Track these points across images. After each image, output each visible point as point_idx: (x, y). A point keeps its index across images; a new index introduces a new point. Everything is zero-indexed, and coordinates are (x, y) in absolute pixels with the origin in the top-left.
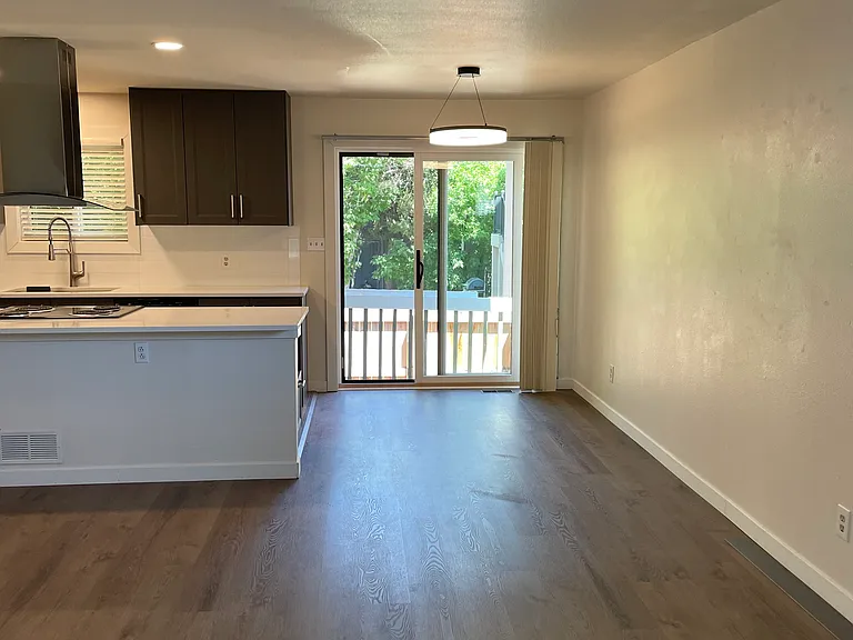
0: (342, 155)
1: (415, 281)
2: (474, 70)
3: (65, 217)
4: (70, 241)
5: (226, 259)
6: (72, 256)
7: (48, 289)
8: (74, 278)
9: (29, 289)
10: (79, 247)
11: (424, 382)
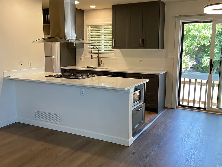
0: (184, 23)
1: (209, 71)
3: (97, 47)
4: (99, 53)
5: (141, 60)
6: (99, 58)
7: (92, 68)
8: (99, 65)
9: (88, 67)
10: (101, 56)
11: (211, 110)
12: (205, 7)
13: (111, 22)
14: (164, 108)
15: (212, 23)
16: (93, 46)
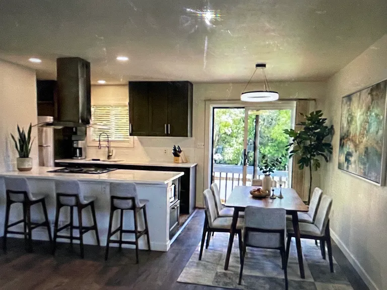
0: (214, 108)
2: (264, 65)
3: (106, 132)
4: (108, 142)
6: (109, 147)
7: (99, 160)
8: (109, 157)
9: (93, 160)
10: (112, 144)
12: (243, 94)
13: (127, 102)
14: (195, 208)
15: (244, 109)
16: (101, 132)
